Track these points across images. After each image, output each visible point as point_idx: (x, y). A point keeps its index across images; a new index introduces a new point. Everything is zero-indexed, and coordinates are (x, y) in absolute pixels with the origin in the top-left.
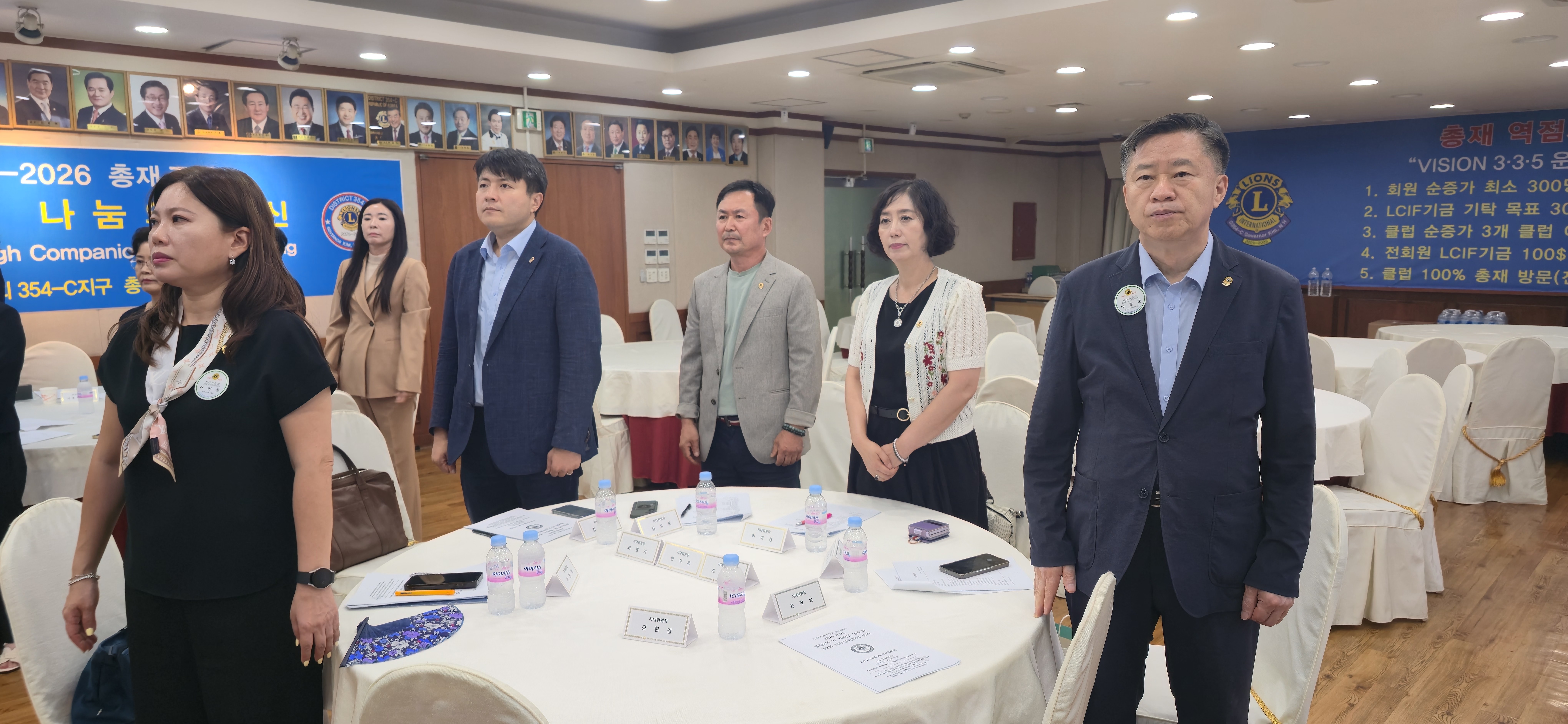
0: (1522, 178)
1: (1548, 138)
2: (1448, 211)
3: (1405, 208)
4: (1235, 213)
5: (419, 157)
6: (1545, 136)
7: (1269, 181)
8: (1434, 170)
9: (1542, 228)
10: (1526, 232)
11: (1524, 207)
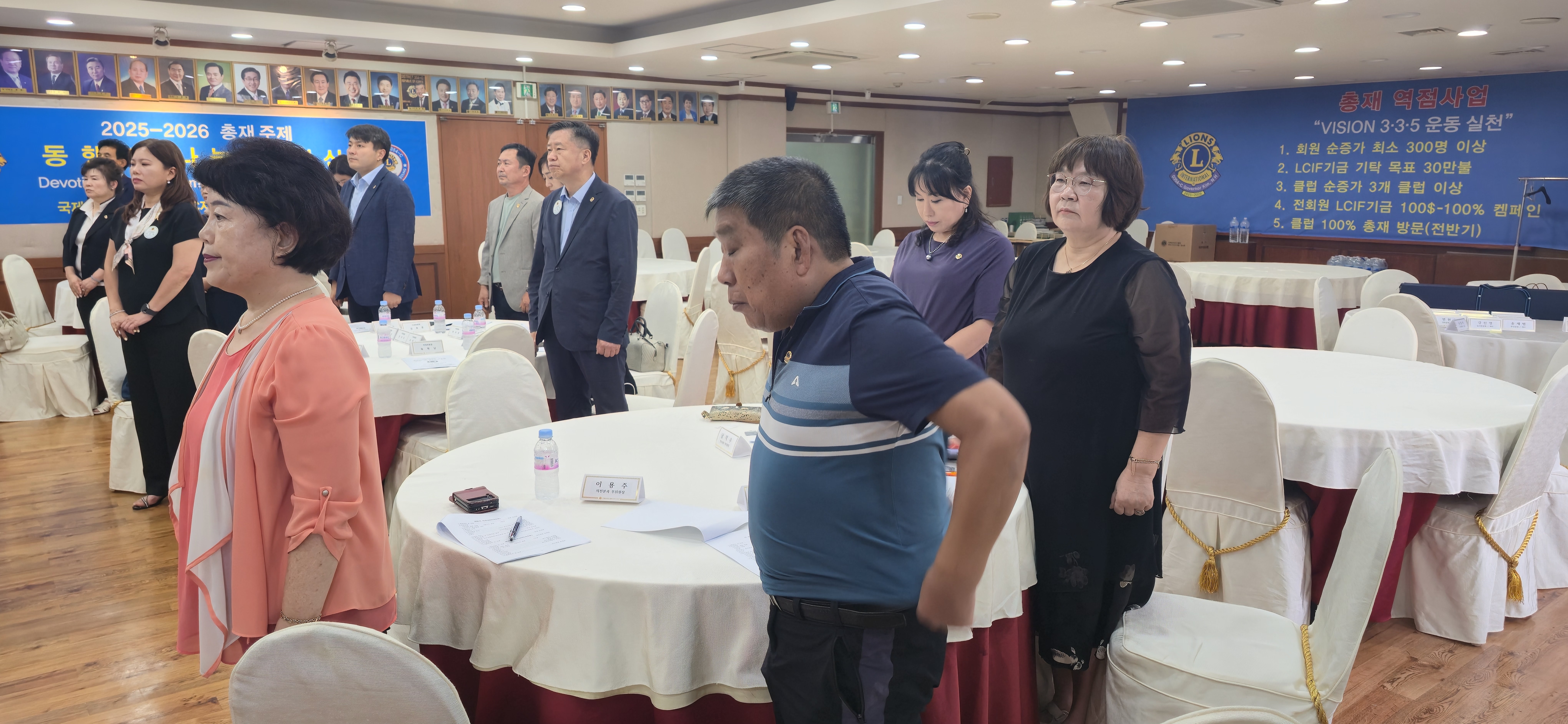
0: (1402, 140)
1: (1424, 104)
2: (1343, 168)
3: (1310, 165)
4: (1177, 168)
5: (440, 119)
6: (1422, 102)
7: (1205, 141)
8: (1334, 132)
9: (1417, 184)
10: (1404, 188)
11: (1403, 165)
